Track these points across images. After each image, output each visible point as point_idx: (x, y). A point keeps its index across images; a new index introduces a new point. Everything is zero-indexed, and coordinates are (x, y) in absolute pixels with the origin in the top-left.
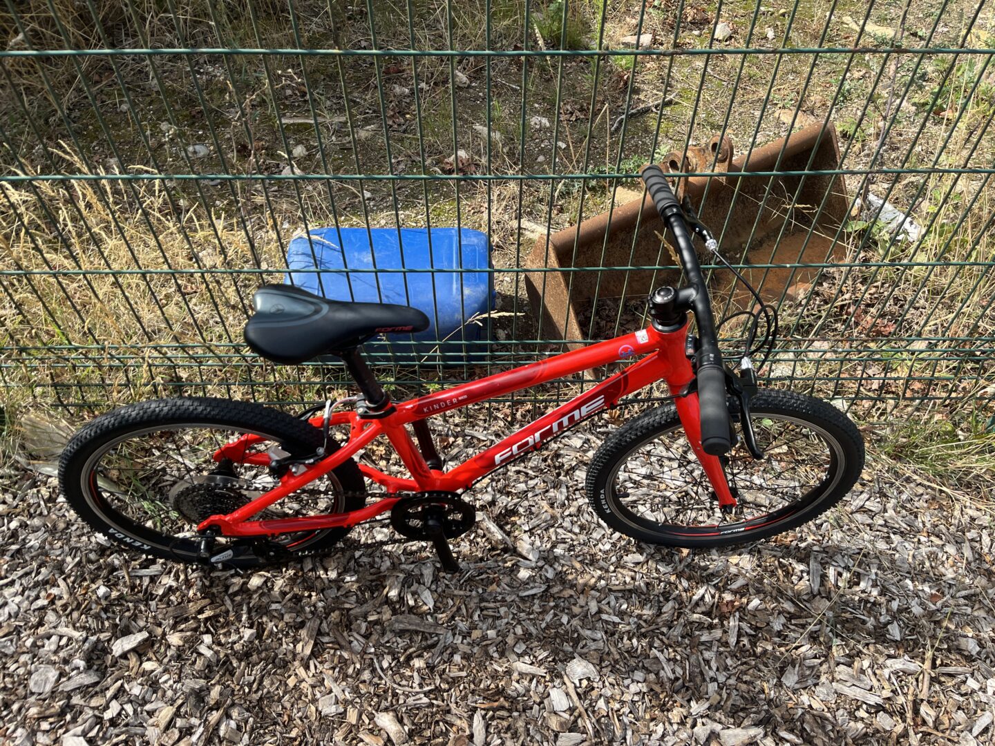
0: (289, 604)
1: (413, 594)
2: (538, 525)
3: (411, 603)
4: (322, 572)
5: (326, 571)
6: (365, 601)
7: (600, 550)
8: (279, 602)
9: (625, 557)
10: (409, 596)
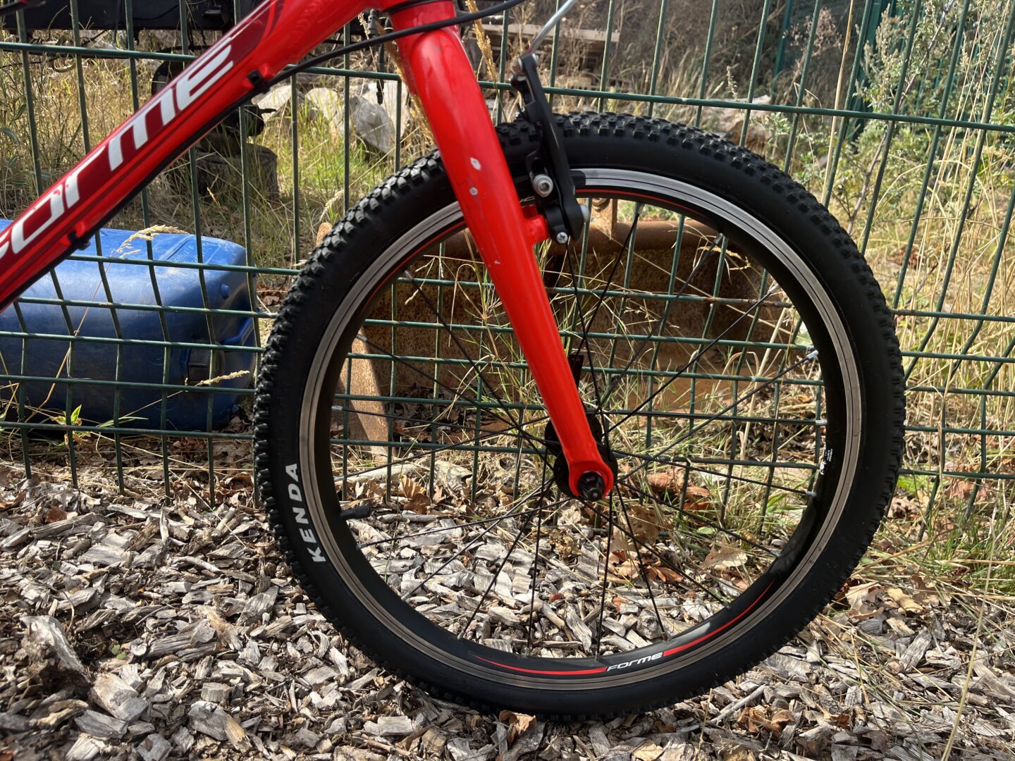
2: (175, 652)
7: (310, 705)
9: (369, 726)
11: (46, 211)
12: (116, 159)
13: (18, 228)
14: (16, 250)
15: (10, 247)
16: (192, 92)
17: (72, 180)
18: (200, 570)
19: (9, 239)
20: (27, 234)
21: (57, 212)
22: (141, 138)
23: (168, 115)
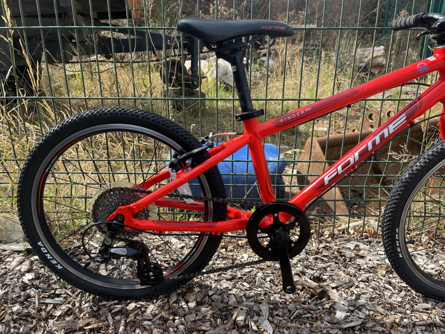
0: (158, 322)
1: (256, 322)
3: (255, 328)
4: (183, 303)
5: (187, 302)
6: (217, 326)
7: (395, 301)
8: (150, 320)
9: (416, 306)
10: (253, 324)
11: (349, 163)
12: (370, 148)
13: (340, 168)
14: (339, 173)
15: (338, 173)
16: (394, 129)
17: (357, 154)
18: (323, 260)
19: (337, 170)
20: (343, 169)
21: (352, 162)
22: (378, 142)
23: (386, 135)
